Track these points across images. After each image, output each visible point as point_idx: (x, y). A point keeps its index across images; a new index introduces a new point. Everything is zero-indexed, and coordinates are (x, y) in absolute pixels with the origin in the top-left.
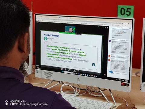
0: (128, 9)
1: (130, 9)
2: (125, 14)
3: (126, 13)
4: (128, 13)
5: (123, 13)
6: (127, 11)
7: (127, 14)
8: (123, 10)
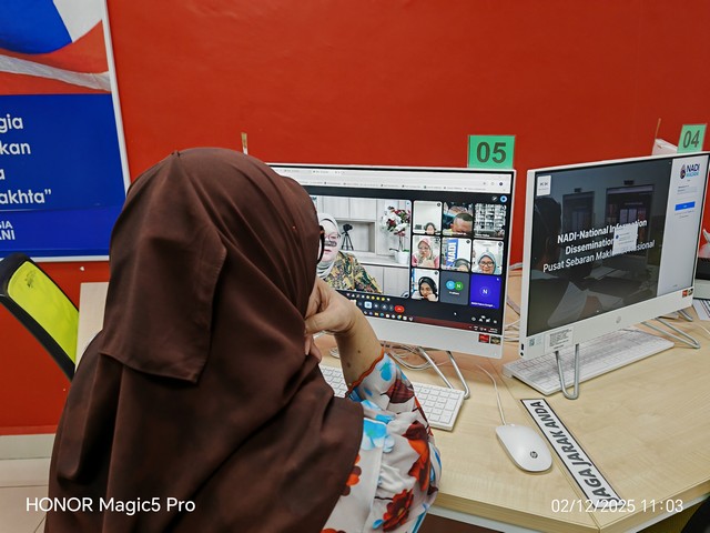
0: (497, 145)
1: (504, 145)
2: (490, 158)
3: (492, 155)
4: (499, 156)
5: (483, 157)
6: (496, 151)
7: (494, 159)
8: (484, 148)
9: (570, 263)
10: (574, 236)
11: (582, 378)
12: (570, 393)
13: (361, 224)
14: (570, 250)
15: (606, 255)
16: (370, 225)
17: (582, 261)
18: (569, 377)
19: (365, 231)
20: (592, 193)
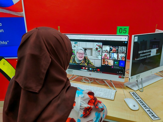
0: (124, 29)
1: (126, 29)
2: (122, 32)
4: (125, 32)
6: (124, 30)
8: (121, 30)
9: (141, 58)
10: (142, 51)
11: (143, 86)
12: (141, 90)
13: (89, 49)
14: (141, 55)
15: (149, 56)
16: (91, 49)
17: (144, 58)
18: (140, 86)
19: (90, 51)
20: (147, 41)
